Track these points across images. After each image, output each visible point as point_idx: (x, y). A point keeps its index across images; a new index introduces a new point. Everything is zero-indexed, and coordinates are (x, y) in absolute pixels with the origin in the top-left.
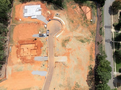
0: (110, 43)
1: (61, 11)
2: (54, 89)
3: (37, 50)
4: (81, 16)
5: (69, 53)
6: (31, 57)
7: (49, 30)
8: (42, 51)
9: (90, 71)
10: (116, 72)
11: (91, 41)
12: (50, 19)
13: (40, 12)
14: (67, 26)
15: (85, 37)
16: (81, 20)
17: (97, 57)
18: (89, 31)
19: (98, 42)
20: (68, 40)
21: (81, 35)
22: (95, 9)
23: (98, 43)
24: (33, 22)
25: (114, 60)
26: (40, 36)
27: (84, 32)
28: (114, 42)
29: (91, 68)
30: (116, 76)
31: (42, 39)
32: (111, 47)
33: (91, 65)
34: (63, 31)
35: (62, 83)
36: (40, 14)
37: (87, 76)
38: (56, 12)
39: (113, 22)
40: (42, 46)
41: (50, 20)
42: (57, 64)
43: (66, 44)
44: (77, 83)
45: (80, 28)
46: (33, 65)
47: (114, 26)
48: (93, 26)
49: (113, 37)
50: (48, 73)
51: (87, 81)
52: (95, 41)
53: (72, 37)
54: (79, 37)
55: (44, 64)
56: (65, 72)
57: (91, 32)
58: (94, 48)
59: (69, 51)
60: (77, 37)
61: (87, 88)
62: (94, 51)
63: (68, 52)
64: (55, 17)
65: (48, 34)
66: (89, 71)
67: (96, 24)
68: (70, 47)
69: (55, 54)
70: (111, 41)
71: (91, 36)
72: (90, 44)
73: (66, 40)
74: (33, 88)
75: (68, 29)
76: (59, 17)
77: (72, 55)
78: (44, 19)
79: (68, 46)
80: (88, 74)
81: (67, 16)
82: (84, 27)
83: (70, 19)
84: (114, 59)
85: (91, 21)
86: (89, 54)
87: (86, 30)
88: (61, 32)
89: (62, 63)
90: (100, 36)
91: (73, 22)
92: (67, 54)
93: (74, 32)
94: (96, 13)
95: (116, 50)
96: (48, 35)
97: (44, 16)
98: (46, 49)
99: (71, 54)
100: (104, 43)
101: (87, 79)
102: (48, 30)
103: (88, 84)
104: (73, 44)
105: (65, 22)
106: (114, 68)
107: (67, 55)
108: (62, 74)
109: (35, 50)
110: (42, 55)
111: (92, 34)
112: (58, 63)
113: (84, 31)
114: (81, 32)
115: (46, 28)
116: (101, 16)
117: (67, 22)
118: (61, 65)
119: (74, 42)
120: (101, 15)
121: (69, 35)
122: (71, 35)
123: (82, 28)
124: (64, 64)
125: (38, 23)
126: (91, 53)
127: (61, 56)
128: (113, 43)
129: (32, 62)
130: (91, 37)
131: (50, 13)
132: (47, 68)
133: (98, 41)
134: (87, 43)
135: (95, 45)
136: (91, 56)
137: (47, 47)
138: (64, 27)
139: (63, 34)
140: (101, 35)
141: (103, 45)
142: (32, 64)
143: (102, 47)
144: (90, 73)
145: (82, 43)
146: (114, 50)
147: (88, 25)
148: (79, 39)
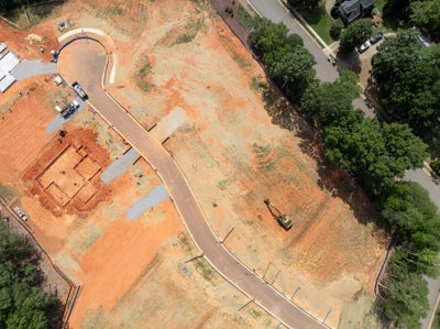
1: (65, 7)
2: (215, 206)
3: (91, 155)
5: (176, 94)
6: (90, 184)
7: (76, 83)
8: (105, 147)
9: (265, 93)
10: (327, 48)
11: (208, 21)
12: (53, 52)
13: (10, 56)
14: (114, 32)
15: (184, 23)
17: (252, 47)
18: (182, 3)
19: (227, 11)
20: (148, 65)
21: (167, 26)
23: (230, 12)
24: (15, 97)
25: (301, 22)
26: (66, 117)
27: (171, 15)
29: (261, 85)
30: (334, 56)
31: (80, 120)
33: (254, 79)
34: (114, 56)
35: (223, 178)
36: (16, 61)
37: (266, 112)
38: (52, 23)
40: (93, 136)
41: (56, 56)
42: (172, 145)
43: (151, 78)
44: (255, 145)
45: (154, 12)
46: (116, 199)
50: (169, 184)
51: (274, 122)
52: (218, 13)
53: (152, 50)
54: (168, 36)
55: (138, 171)
56: (205, 147)
58: (227, 32)
59: (172, 90)
60: (165, 41)
61: (289, 139)
62: (235, 39)
63: (171, 93)
64: (62, 38)
65: (82, 94)
66: (260, 95)
68: (167, 78)
69: (145, 127)
71: (198, 9)
72: (211, 30)
73: (142, 71)
74: (164, 249)
75: (124, 39)
76: (72, 27)
77: (187, 91)
78: (37, 68)
79: (159, 79)
80: (265, 104)
81: (90, 9)
83: (108, 10)
84: (298, 19)
86: (228, 57)
87: (170, 4)
88: (112, 62)
89: (179, 130)
91: (120, 12)
92: (175, 101)
93: (143, 35)
96: (86, 97)
97: (28, 58)
98: (113, 133)
99: (183, 94)
101: (271, 118)
102: (74, 85)
103: (284, 127)
104: (168, 64)
105: (98, 27)
106: (318, 40)
107: (176, 104)
108: (202, 157)
109: (88, 159)
110: (113, 156)
112: (173, 140)
113: (168, 11)
114: (164, 17)
115: (63, 83)
117: (104, 23)
118: (182, 140)
119: (165, 58)
121: (139, 51)
122: (144, 47)
123: (158, 8)
124: (187, 130)
125: (32, 90)
126: (231, 50)
127: (164, 120)
129: (105, 193)
130: (198, 12)
131: (39, 38)
132: (154, 176)
133: (223, 6)
134: (199, 33)
135: (223, 23)
136: (236, 57)
137: (110, 127)
138: (110, 42)
139: (122, 62)
141: (246, 8)
142: (109, 200)
143: (247, 16)
144: (269, 99)
145: (189, 43)
148: (174, 40)
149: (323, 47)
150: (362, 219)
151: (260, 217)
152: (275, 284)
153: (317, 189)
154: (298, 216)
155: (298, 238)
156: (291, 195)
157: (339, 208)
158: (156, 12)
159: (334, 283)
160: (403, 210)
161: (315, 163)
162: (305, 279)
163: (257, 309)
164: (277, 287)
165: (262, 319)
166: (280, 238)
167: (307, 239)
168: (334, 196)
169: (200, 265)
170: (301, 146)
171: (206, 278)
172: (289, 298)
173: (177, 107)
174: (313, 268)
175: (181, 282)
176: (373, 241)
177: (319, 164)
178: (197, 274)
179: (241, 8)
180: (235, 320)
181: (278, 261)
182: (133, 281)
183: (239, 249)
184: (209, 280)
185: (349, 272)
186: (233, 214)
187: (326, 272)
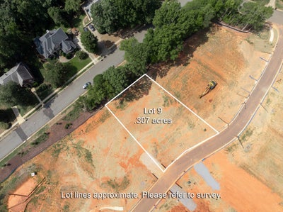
0: (49, 107)
2: (205, 130)
4: (40, 201)
5: (131, 160)
8: (170, 210)
9: (127, 100)
10: (93, 61)
11: (74, 141)
14: (83, 210)
15: (76, 158)
16: (48, 195)
17: (95, 109)
18: (60, 161)
19: (67, 128)
20: (109, 183)
21: (79, 170)
22: (2, 187)
23: (68, 126)
25: (75, 78)
27: (69, 168)
28: (42, 103)
29: (122, 103)
30: (99, 57)
32: (56, 100)
33: (118, 108)
34: (102, 209)
35: (187, 126)
37: (140, 99)
39: (3, 134)
43: (119, 179)
44: (164, 105)
45: (67, 181)
47: (10, 125)
48: (43, 163)
49: (34, 109)
50: (193, 162)
51: (147, 94)
52: (69, 134)
53: (97, 180)
54: (86, 169)
55: (186, 185)
56: (167, 138)
57: (57, 156)
58: (83, 127)
59: (128, 164)
60: (90, 172)
62: (88, 122)
63: (130, 165)
66: (129, 103)
67: (35, 160)
68: (119, 168)
69: (155, 181)
70: (44, 109)
71: (65, 148)
72: (82, 139)
73: (113, 187)
74: (237, 162)
77: (128, 153)
79: (119, 174)
80: (135, 100)
82: (58, 177)
84: (73, 80)
85: (36, 174)
86: (102, 126)
87: (61, 169)
88: (107, 210)
89: (156, 157)
90: (51, 135)
91: (66, 207)
92: (136, 161)
93: (85, 187)
94: (10, 178)
95: (54, 89)
98: (160, 205)
99: (130, 156)
100: (58, 117)
101: (144, 96)
103: (150, 88)
104: (108, 168)
106: (88, 67)
107: (138, 160)
108: (173, 140)
110: (177, 203)
111: (59, 151)
112: (163, 161)
113: (66, 170)
114: (72, 173)
116: (9, 165)
118: (163, 155)
119: (104, 170)
120: (5, 165)
121: (99, 190)
122: (95, 186)
123: (63, 178)
124: (156, 151)
126: (97, 124)
127: (149, 168)
128: (45, 103)
129: (203, 207)
130: (68, 148)
132: (188, 173)
133: (63, 131)
134: (85, 147)
135: (76, 130)
136: (102, 120)
137: (156, 208)
140: (49, 133)
141: (64, 115)
142: (207, 204)
143: (71, 114)
144: (130, 97)
145: (92, 153)
146: (56, 91)
147: (49, 171)
148: (89, 164)
149: (93, 64)
150: (205, 40)
151: (210, 101)
152: (250, 90)
153: (189, 66)
154: (207, 77)
155: (221, 77)
156: (195, 82)
157: (200, 53)
158: (67, 180)
159: (245, 56)
160: (203, 16)
161: (172, 68)
162: (244, 73)
163: (265, 101)
164: (251, 89)
165: (271, 98)
166: (222, 88)
167: (220, 72)
168: (192, 56)
169: (243, 138)
170: (162, 77)
171: (251, 134)
172: (256, 82)
173: (140, 159)
174: (237, 68)
175: (256, 150)
176: (217, 34)
177: (173, 65)
178: (250, 139)
179: (65, 118)
180: (274, 114)
181: (236, 89)
182: (259, 182)
183: (231, 113)
184: (252, 132)
185: (237, 47)
186: (209, 118)
187: (239, 60)
